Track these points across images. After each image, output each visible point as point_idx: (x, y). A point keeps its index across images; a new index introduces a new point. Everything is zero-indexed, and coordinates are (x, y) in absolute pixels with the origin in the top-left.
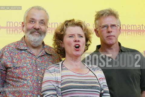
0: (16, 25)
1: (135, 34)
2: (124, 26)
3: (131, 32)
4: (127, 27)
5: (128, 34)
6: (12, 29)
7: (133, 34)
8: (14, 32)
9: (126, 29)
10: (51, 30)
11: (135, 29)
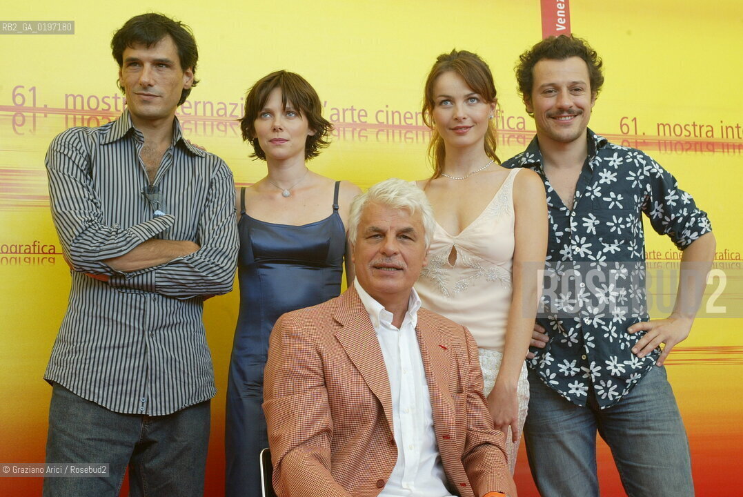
0: (93, 104)
2: (396, 115)
3: (415, 132)
4: (405, 118)
5: (405, 138)
6: (80, 117)
7: (420, 138)
9: (403, 123)
10: (193, 122)
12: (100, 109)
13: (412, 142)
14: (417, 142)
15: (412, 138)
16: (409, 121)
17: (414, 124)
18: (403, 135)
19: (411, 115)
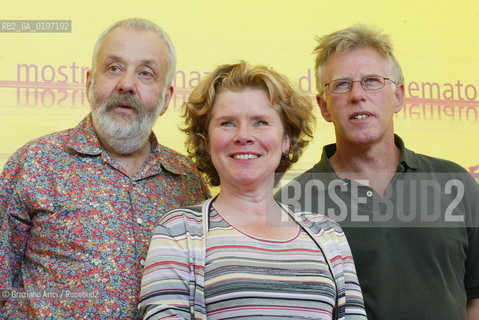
0: (48, 75)
1: (436, 113)
3: (421, 106)
4: (410, 89)
5: (411, 113)
6: (33, 90)
7: (428, 113)
8: (43, 97)
11: (435, 96)
12: (55, 81)
13: (419, 117)
14: (425, 118)
15: (418, 114)
16: (414, 93)
17: (421, 96)
18: (408, 110)
19: (417, 85)
